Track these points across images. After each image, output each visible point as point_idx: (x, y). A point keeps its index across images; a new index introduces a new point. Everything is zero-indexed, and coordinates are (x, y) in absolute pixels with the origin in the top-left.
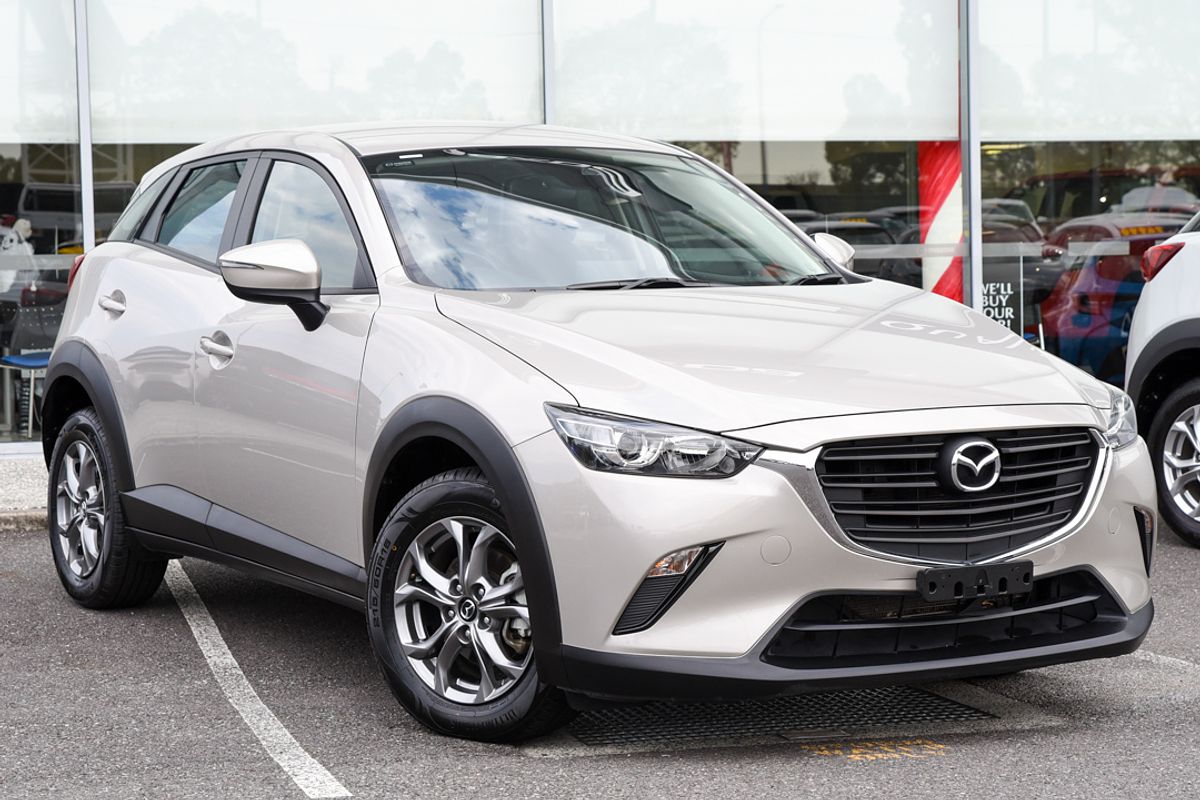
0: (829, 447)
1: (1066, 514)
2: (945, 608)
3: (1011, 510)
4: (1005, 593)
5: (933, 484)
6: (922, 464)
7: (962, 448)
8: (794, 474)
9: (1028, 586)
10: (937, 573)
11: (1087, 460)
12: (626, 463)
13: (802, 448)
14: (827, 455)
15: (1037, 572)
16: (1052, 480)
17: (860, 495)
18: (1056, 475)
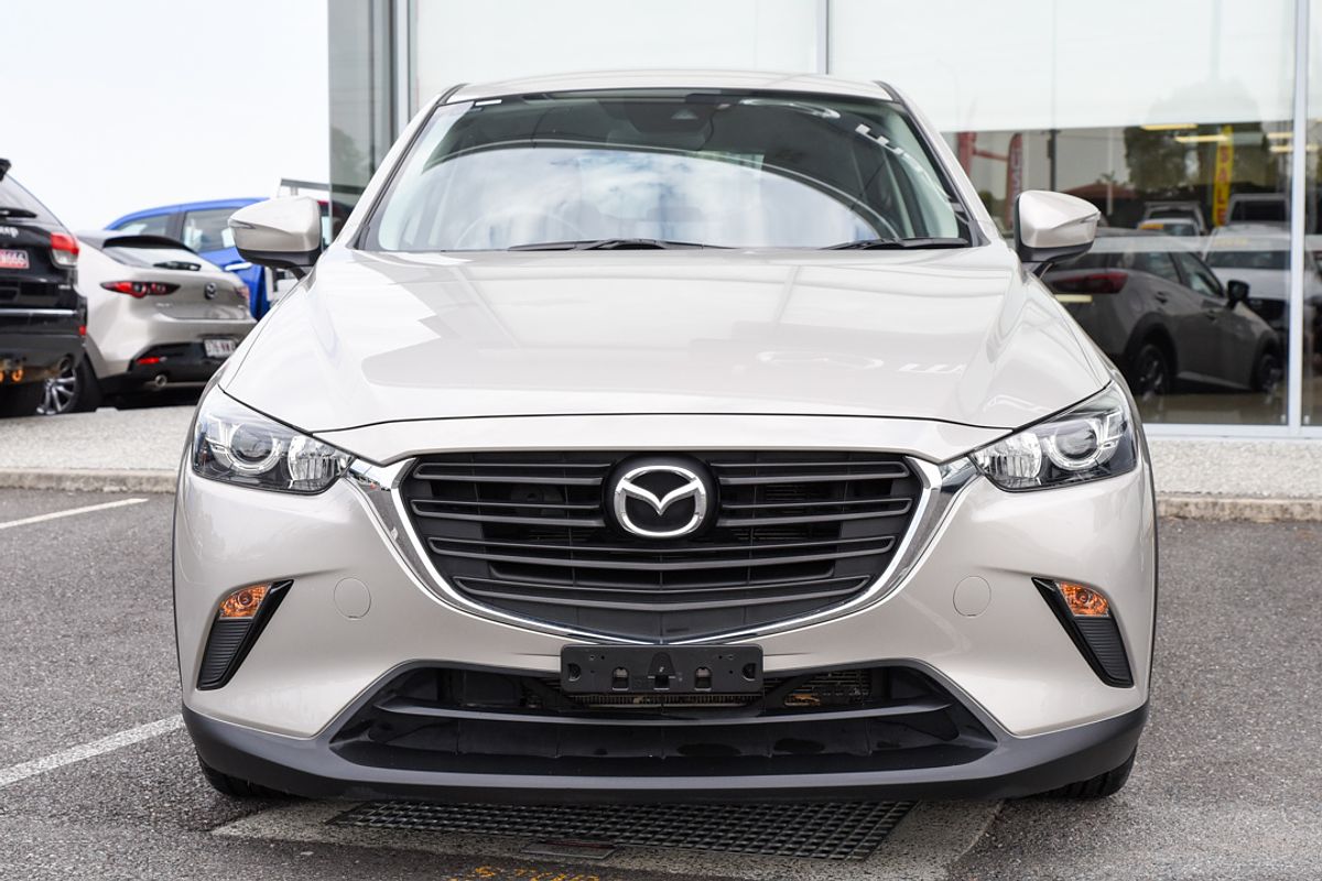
0: (425, 461)
1: (861, 580)
2: (737, 700)
3: (746, 568)
4: (708, 690)
5: (593, 523)
6: (576, 493)
7: (631, 474)
8: (377, 495)
9: (751, 684)
10: (603, 653)
11: (906, 502)
12: (239, 465)
13: (379, 460)
14: (423, 471)
15: (771, 664)
16: (833, 529)
17: (478, 532)
18: (839, 523)
